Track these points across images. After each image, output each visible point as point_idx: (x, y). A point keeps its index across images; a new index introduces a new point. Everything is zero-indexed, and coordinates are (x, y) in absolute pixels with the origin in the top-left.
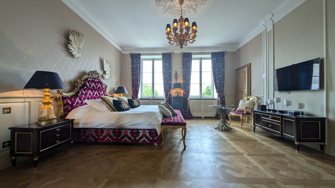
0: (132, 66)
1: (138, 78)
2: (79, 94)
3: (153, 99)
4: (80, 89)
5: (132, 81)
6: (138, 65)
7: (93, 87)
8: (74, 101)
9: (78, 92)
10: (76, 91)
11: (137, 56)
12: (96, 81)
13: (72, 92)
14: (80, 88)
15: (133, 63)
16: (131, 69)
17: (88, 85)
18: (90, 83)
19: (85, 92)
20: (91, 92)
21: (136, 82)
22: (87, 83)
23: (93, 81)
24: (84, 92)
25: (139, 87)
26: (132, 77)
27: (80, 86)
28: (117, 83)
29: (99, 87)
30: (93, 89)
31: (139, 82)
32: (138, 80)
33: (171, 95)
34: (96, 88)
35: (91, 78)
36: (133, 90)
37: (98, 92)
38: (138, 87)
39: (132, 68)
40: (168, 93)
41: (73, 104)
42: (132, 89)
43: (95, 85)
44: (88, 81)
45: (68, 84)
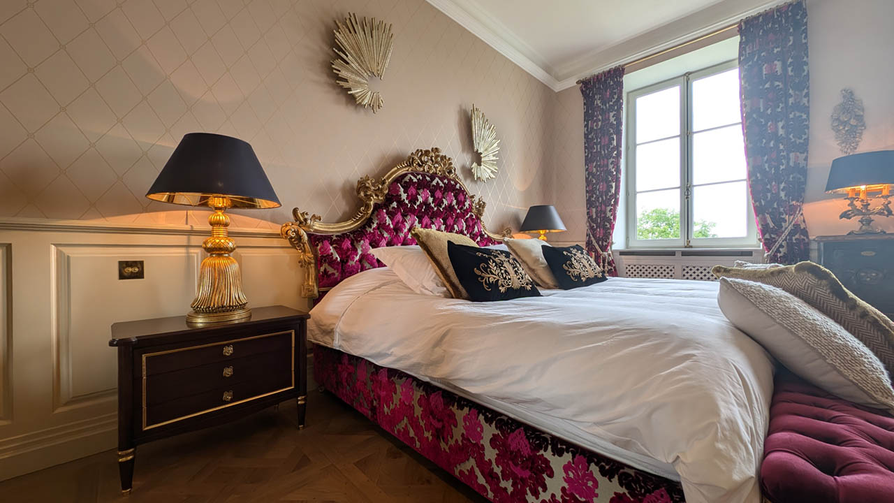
0: (586, 126)
1: (611, 167)
2: (370, 227)
3: (684, 254)
4: (376, 213)
5: (588, 182)
6: (612, 114)
7: (425, 203)
8: (348, 249)
9: (369, 222)
10: (362, 217)
11: (606, 80)
12: (438, 183)
13: (349, 223)
14: (377, 207)
15: (588, 116)
16: (583, 140)
17: (404, 196)
18: (412, 190)
19: (392, 220)
20: (417, 222)
21: (602, 186)
22: (402, 190)
23: (422, 185)
24: (388, 221)
25: (616, 202)
26: (586, 170)
27: (379, 202)
28: (527, 194)
29: (450, 207)
30: (426, 212)
31: (614, 184)
32: (613, 176)
33: (805, 232)
34: (436, 209)
35: (418, 174)
36: (590, 217)
37: (445, 223)
38: (610, 205)
39: (586, 136)
40: (779, 222)
41: (347, 261)
42: (588, 213)
43: (431, 200)
44: (406, 182)
45: (339, 195)
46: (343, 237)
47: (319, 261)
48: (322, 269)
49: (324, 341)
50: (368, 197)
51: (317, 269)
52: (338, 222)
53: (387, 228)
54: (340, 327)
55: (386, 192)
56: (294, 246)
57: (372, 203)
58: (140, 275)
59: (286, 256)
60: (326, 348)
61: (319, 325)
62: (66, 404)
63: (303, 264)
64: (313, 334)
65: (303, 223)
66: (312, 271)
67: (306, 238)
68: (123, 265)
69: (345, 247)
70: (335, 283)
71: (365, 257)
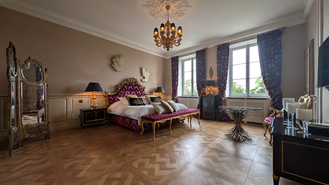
46: (114, 95)
47: (109, 100)
48: (110, 101)
49: (110, 113)
50: (119, 88)
51: (109, 101)
52: (113, 93)
53: (122, 94)
54: (112, 110)
55: (122, 87)
56: (105, 97)
57: (119, 89)
58: (82, 102)
59: (103, 99)
60: (110, 114)
61: (109, 110)
62: (73, 120)
63: (106, 100)
64: (108, 112)
65: (106, 93)
66: (108, 101)
67: (107, 96)
68: (80, 101)
69: (114, 97)
70: (112, 103)
71: (118, 99)
